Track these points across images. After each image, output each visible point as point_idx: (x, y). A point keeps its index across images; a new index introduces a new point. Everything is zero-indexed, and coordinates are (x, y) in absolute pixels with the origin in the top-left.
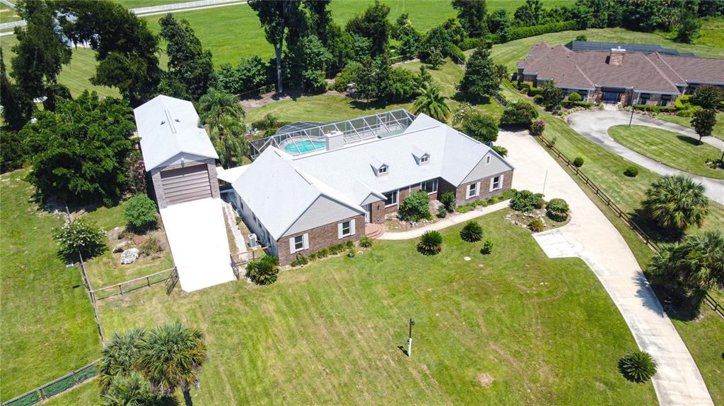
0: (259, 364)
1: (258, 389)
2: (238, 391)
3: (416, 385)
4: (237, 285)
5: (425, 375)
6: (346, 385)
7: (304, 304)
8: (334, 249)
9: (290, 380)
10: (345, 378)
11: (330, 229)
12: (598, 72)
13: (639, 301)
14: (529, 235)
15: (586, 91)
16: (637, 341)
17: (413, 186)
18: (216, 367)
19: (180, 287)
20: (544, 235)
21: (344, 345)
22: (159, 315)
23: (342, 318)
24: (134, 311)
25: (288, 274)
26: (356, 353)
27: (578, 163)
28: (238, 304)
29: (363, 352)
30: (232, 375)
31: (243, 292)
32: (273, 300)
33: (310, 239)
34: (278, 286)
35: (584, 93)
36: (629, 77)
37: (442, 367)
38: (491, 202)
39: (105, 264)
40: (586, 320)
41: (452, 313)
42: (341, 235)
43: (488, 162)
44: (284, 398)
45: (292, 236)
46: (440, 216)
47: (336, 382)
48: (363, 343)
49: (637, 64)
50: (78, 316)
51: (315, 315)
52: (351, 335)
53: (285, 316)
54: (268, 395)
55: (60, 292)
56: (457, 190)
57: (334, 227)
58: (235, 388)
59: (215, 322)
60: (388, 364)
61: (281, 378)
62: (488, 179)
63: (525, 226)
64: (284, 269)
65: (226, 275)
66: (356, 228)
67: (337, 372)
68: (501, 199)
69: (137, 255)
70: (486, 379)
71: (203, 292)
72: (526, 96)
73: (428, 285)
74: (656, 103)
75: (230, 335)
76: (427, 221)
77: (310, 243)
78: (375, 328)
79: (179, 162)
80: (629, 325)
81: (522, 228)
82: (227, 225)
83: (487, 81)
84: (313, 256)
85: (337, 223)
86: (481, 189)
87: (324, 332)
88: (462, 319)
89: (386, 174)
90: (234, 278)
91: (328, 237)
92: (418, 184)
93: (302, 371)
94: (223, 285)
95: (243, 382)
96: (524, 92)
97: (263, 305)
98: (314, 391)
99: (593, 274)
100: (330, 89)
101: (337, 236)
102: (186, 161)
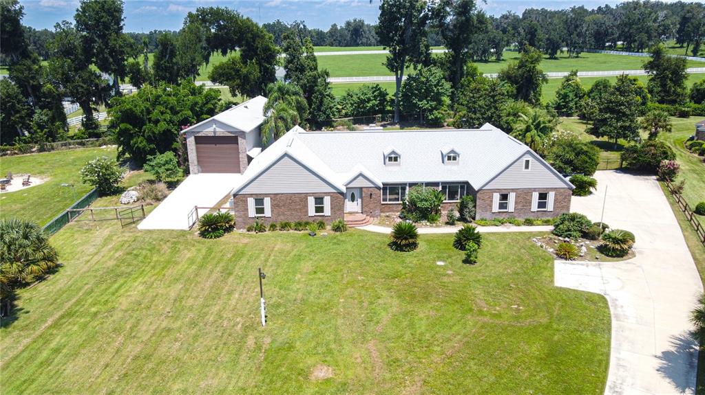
0: (122, 291)
4: (183, 233)
5: (259, 348)
6: (170, 330)
7: (221, 259)
8: (299, 226)
9: (127, 311)
10: (176, 325)
11: (298, 200)
17: (428, 184)
18: (87, 283)
20: (573, 264)
28: (166, 246)
30: (90, 293)
31: (180, 239)
32: (199, 250)
33: (273, 206)
37: (287, 346)
38: (529, 224)
41: (361, 303)
42: (312, 211)
43: (527, 167)
45: (251, 195)
46: (449, 223)
47: (164, 325)
51: (219, 269)
52: (231, 292)
53: (192, 263)
54: (95, 316)
56: (478, 195)
57: (303, 198)
58: (78, 303)
59: (130, 254)
61: (123, 307)
62: (528, 192)
63: (551, 250)
66: (332, 209)
69: (136, 199)
70: (322, 373)
71: (149, 232)
72: (696, 155)
76: (428, 224)
77: (272, 211)
79: (211, 129)
81: (546, 252)
83: (624, 121)
84: (273, 227)
85: (307, 195)
86: (516, 203)
87: (209, 283)
88: (365, 312)
89: (397, 165)
90: (186, 227)
91: (296, 210)
92: (436, 184)
95: (90, 300)
96: (695, 152)
97: (186, 251)
98: (135, 326)
100: (448, 125)
101: (307, 212)
102: (218, 129)
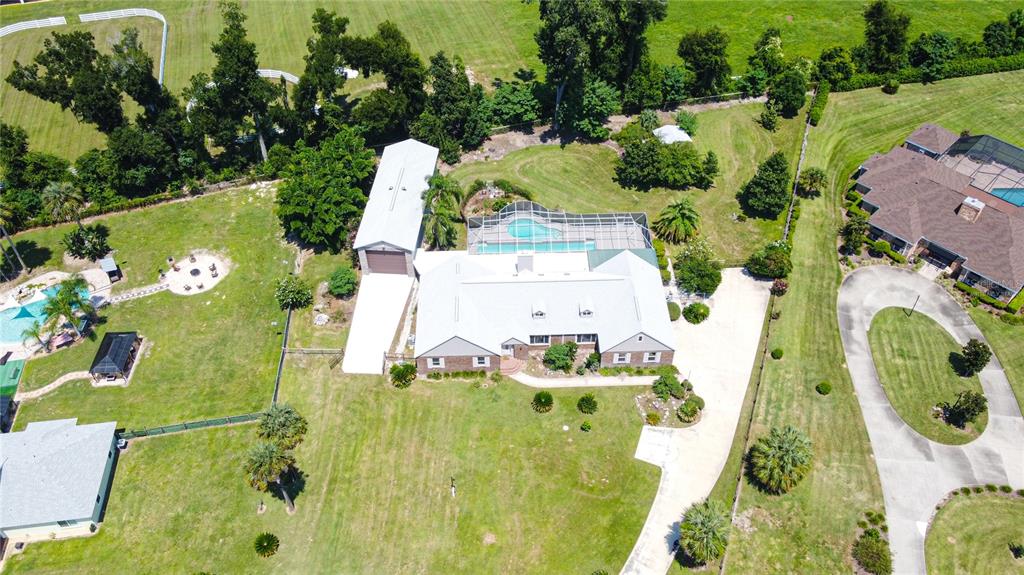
0: (358, 456)
1: (347, 476)
2: (335, 470)
3: (442, 520)
4: (380, 380)
5: (453, 518)
6: (399, 499)
7: (415, 418)
8: (467, 374)
9: (368, 478)
10: (402, 494)
11: (466, 358)
12: (938, 220)
14: (640, 425)
15: (904, 243)
16: (627, 563)
17: (567, 336)
18: (331, 446)
19: (341, 365)
20: (655, 431)
21: (418, 467)
22: (318, 385)
23: (432, 443)
24: (305, 373)
25: (420, 385)
26: (422, 477)
27: (776, 355)
28: (371, 399)
29: (426, 480)
30: (337, 457)
31: (380, 389)
32: (397, 405)
33: (446, 362)
34: (406, 393)
35: (898, 244)
36: (972, 243)
37: (469, 515)
38: (639, 373)
39: (305, 318)
40: (604, 528)
41: (511, 474)
42: (475, 365)
43: (640, 340)
44: (357, 490)
45: (430, 356)
46: (580, 373)
47: (395, 494)
48: (432, 471)
49: (994, 227)
50: (271, 364)
51: (416, 432)
52: (428, 461)
53: (396, 423)
54: (350, 482)
55: (267, 333)
56: (603, 355)
57: (469, 358)
58: (334, 469)
59: (349, 408)
60: (436, 496)
62: (643, 351)
63: (644, 414)
64: (421, 377)
65: (375, 367)
66: (491, 363)
68: (653, 373)
69: (327, 321)
70: (489, 539)
71: (354, 377)
72: (843, 214)
73: (513, 441)
74: (986, 290)
75: (353, 423)
76: (562, 374)
77: (446, 365)
78: (445, 459)
80: (635, 547)
81: (640, 415)
82: (405, 311)
84: (447, 375)
85: (472, 356)
86: (632, 358)
87: (413, 449)
88: (513, 484)
89: (542, 318)
90: (381, 372)
91: (463, 365)
92: (573, 335)
93: (380, 475)
94: (370, 375)
95: (341, 465)
97: (387, 406)
98: (378, 493)
99: (657, 488)
101: (472, 365)
102: (387, 247)
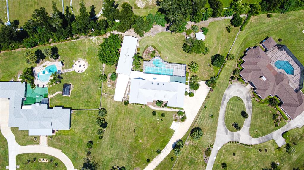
0: (117, 120)
1: (115, 125)
3: (132, 136)
4: (122, 103)
5: (134, 136)
6: (125, 131)
7: (128, 113)
12: (255, 77)
13: (173, 143)
14: (173, 121)
16: (164, 149)
18: (112, 117)
19: (114, 98)
20: (175, 122)
21: (129, 124)
22: (109, 102)
23: (131, 120)
24: (106, 99)
25: (130, 105)
27: (205, 107)
28: (120, 107)
29: (130, 127)
30: (113, 120)
31: (122, 105)
32: (125, 110)
34: (127, 107)
36: (259, 85)
37: (137, 136)
38: (175, 109)
40: (162, 142)
41: (146, 128)
44: (117, 128)
46: (163, 107)
49: (266, 84)
51: (128, 116)
53: (125, 114)
59: (115, 109)
60: (132, 131)
61: (118, 125)
65: (121, 100)
67: (125, 128)
69: (110, 86)
70: (140, 141)
71: (116, 102)
73: (147, 121)
75: (116, 113)
78: (134, 124)
80: (166, 146)
81: (173, 119)
82: (128, 85)
87: (128, 120)
88: (146, 131)
93: (121, 125)
94: (120, 102)
95: (114, 122)
97: (123, 109)
98: (121, 129)
99: (173, 135)
